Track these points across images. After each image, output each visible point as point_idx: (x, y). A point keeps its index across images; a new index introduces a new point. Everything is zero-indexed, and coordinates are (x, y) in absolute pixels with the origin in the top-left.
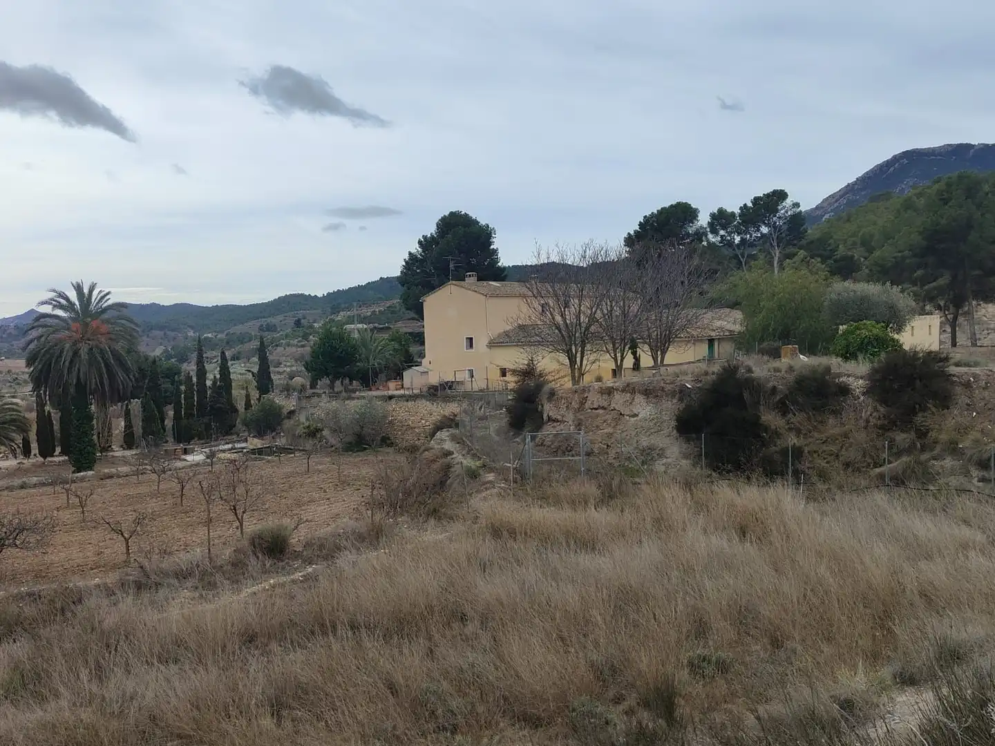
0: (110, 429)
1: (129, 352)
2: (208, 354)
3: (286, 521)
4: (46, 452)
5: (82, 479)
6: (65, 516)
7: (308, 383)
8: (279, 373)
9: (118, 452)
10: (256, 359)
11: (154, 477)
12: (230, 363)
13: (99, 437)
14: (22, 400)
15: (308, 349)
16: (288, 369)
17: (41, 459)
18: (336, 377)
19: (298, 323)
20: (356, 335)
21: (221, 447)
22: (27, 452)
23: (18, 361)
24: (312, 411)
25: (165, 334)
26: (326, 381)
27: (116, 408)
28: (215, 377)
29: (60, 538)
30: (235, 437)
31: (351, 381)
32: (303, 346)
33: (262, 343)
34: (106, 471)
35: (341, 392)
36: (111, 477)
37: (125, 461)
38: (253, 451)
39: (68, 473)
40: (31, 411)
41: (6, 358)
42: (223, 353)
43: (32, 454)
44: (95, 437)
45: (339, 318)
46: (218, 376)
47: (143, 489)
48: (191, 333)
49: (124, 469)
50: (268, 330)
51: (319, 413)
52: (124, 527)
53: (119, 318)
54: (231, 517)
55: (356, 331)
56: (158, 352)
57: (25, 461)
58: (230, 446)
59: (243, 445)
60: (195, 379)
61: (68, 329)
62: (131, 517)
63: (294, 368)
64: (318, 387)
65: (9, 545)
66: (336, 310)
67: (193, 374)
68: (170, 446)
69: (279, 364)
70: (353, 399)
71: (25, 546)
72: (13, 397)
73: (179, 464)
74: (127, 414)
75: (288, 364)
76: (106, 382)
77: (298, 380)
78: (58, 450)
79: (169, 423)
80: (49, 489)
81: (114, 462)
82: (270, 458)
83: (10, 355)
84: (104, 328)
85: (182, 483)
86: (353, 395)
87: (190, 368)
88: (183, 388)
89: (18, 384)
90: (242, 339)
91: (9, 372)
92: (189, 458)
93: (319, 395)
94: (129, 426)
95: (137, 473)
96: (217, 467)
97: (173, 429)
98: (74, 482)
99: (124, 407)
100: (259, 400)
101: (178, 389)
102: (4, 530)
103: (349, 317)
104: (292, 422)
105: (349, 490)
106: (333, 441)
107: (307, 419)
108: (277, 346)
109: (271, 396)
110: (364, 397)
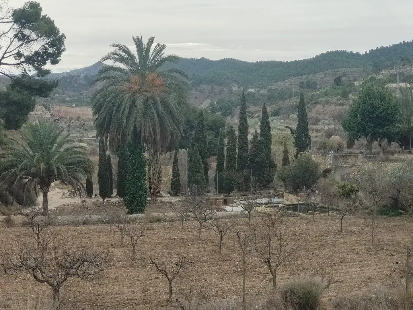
0: (160, 175)
1: (179, 104)
2: (251, 108)
3: (318, 279)
4: (105, 193)
5: (134, 220)
6: (119, 252)
7: (345, 143)
8: (318, 131)
9: (167, 199)
10: (295, 116)
11: (196, 223)
12: (270, 119)
13: (150, 182)
14: (88, 144)
15: (347, 108)
16: (326, 127)
17: (100, 199)
18: (374, 137)
19: (338, 81)
20: (398, 95)
21: (259, 201)
22: (89, 191)
23: (86, 109)
24: (348, 171)
25: (212, 88)
26: (364, 141)
27: (166, 157)
28: (256, 131)
29: (113, 273)
30: (271, 192)
31: (389, 142)
32: (341, 104)
33: (302, 100)
34: (155, 214)
35: (378, 153)
36: (159, 221)
37: (171, 206)
38: (289, 207)
39: (122, 213)
40: (93, 154)
41: (77, 105)
42: (265, 109)
43: (94, 193)
44: (147, 182)
45: (381, 76)
46: (259, 131)
47: (187, 235)
48: (235, 88)
49: (171, 214)
50: (309, 87)
51: (353, 173)
52: (169, 268)
53: (172, 71)
54: (265, 269)
55: (398, 91)
56: (205, 105)
57: (88, 200)
58: (267, 200)
59: (280, 200)
60: (237, 133)
61: (129, 81)
62: (175, 260)
63: (332, 126)
64: (355, 147)
65: (72, 275)
66: (377, 68)
67: (236, 128)
68: (212, 195)
69: (316, 122)
70: (391, 161)
71: (85, 277)
72: (81, 141)
73: (219, 214)
74: (176, 162)
75: (327, 122)
76: (158, 132)
77: (336, 139)
78: (115, 192)
79: (212, 174)
80: (107, 227)
81: (161, 206)
82: (304, 215)
83: (80, 103)
84: (159, 81)
85: (221, 232)
86: (391, 157)
87: (234, 121)
88: (226, 140)
89: (86, 130)
90: (283, 96)
91: (78, 118)
92: (229, 208)
93: (356, 155)
94: (176, 174)
95: (182, 219)
96: (253, 220)
97: (215, 180)
98: (127, 222)
99: (173, 156)
100: (296, 156)
101: (222, 141)
102: (69, 260)
103: (391, 75)
104: (327, 180)
105: (383, 255)
106: (367, 203)
107: (343, 179)
108: (316, 103)
109: (308, 153)
110: (402, 160)
